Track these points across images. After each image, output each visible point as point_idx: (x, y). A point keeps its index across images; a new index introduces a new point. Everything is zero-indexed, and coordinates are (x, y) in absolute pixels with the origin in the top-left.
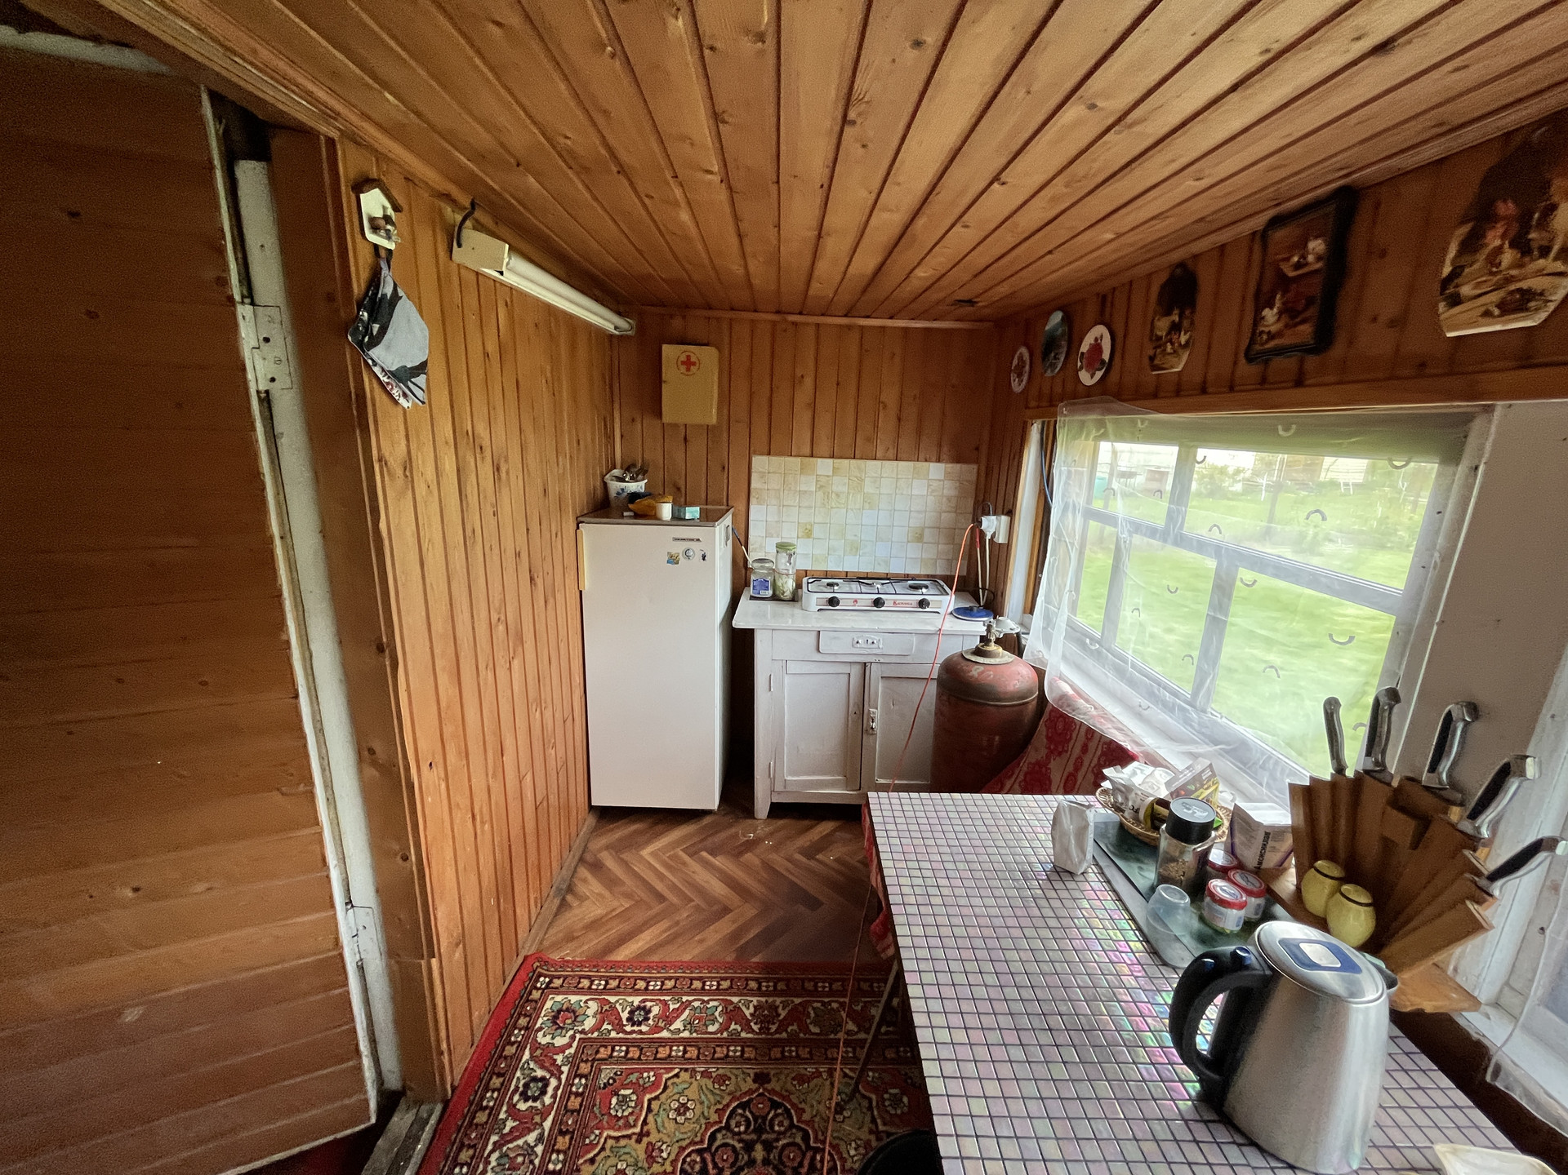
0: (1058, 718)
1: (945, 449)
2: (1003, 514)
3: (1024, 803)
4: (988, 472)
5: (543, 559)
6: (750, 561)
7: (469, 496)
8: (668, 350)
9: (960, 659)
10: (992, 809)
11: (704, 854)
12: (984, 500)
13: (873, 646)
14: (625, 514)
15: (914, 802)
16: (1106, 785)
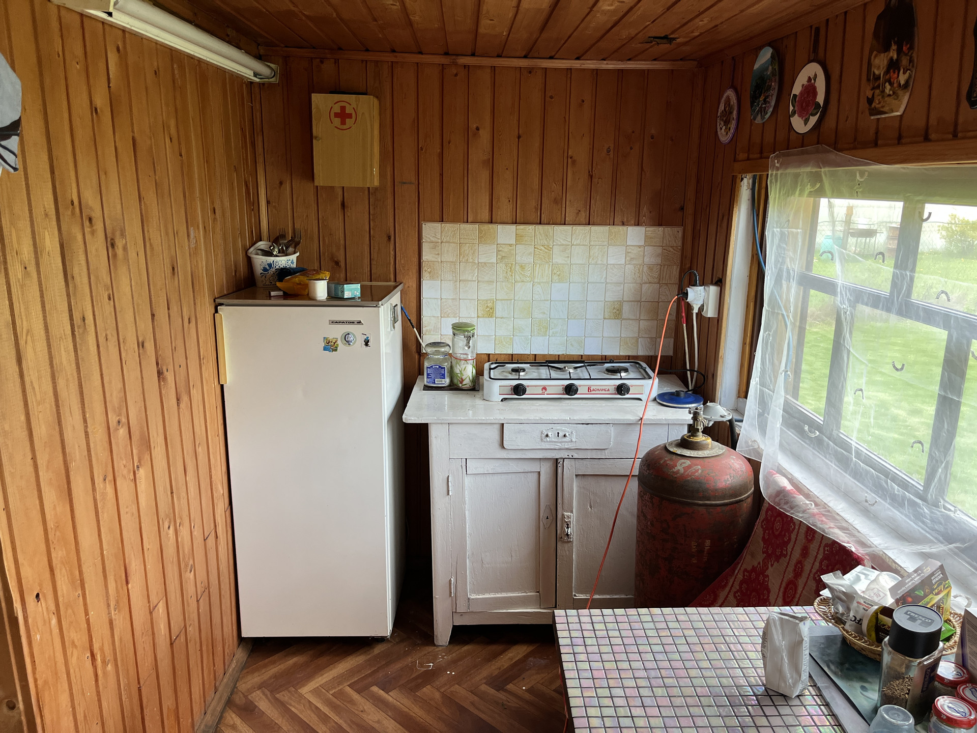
0: (776, 517)
1: (645, 210)
2: (712, 284)
3: (734, 617)
4: (695, 236)
5: (174, 350)
6: (423, 345)
7: (77, 279)
8: (319, 100)
9: (664, 452)
10: (696, 625)
11: (375, 689)
12: (690, 268)
13: (567, 439)
14: (273, 294)
15: (607, 619)
16: (826, 593)
